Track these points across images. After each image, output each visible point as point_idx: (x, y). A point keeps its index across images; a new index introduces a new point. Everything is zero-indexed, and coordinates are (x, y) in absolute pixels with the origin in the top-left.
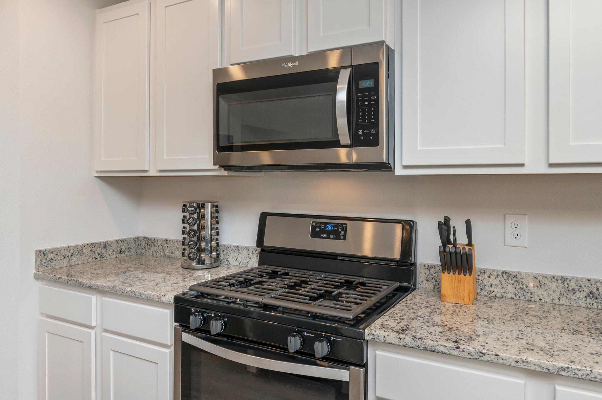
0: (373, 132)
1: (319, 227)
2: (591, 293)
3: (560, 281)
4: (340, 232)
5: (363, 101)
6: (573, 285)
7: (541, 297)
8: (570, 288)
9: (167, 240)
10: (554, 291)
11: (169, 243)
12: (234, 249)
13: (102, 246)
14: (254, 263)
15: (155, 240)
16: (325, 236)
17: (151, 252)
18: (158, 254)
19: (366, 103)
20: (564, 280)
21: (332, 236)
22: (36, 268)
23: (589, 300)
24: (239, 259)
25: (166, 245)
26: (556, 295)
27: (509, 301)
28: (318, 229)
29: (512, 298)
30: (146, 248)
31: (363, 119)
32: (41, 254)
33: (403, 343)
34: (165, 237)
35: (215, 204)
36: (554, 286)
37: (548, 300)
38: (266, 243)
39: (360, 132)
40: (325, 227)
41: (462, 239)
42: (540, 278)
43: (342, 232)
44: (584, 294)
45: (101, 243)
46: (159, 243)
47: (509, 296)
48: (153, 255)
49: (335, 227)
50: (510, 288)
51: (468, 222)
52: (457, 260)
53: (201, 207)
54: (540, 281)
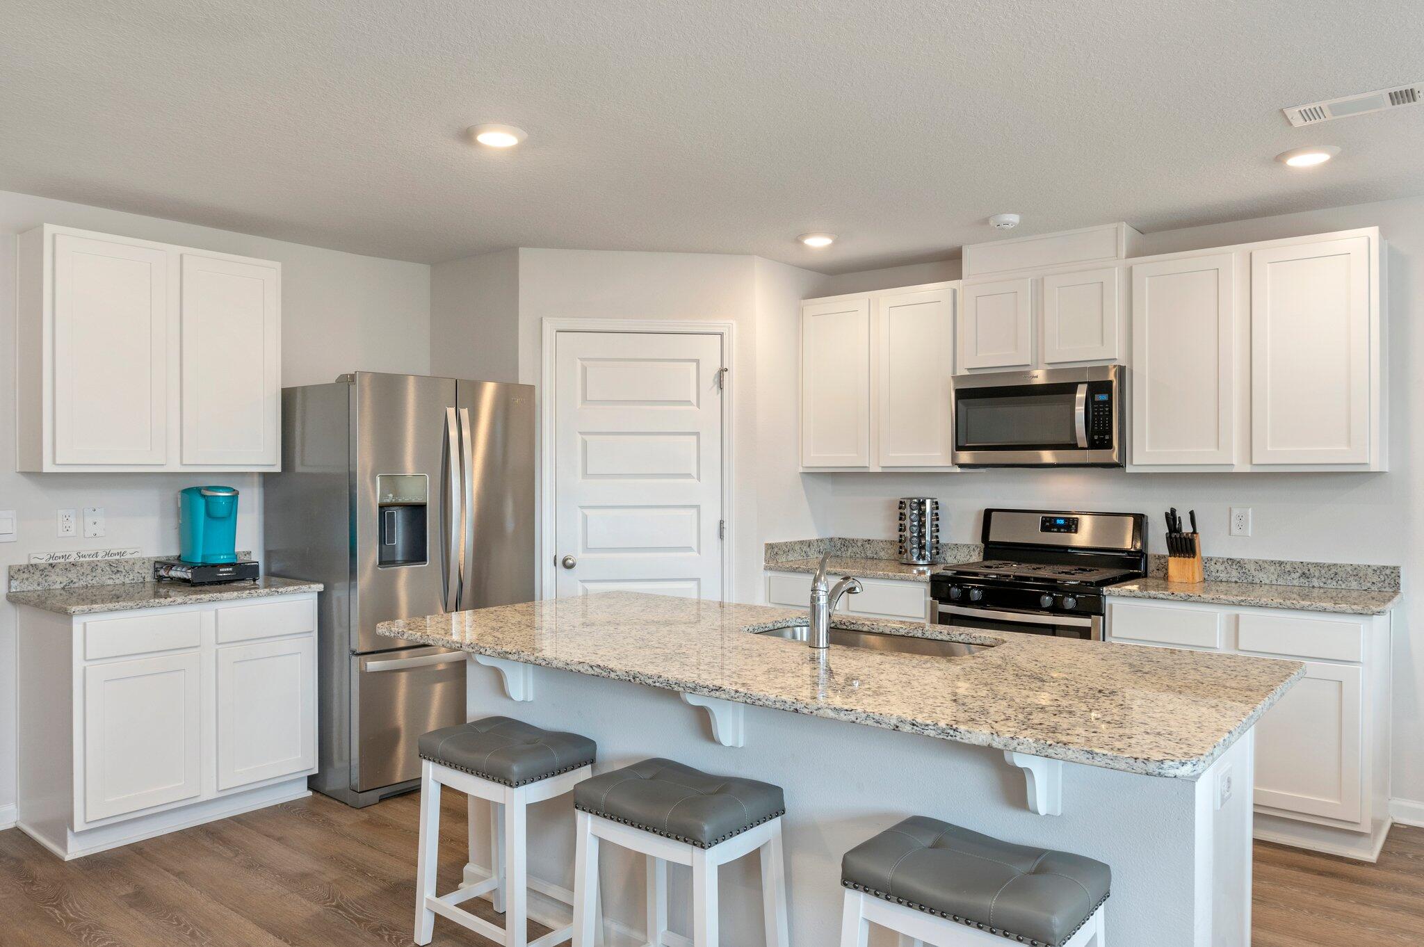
0: (1107, 437)
1: (1049, 521)
2: (1304, 573)
3: (1277, 565)
4: (1071, 526)
5: (1099, 412)
6: (1288, 568)
7: (1261, 579)
8: (1286, 570)
9: (869, 540)
10: (1273, 574)
11: (872, 544)
12: (952, 547)
13: (807, 544)
14: (976, 557)
15: (854, 541)
16: (1055, 530)
17: (849, 554)
18: (857, 555)
19: (1101, 413)
20: (1281, 563)
21: (1062, 530)
22: (766, 561)
23: (1302, 580)
24: (958, 557)
25: (868, 546)
26: (1274, 577)
27: (1233, 585)
28: (1048, 524)
29: (1236, 582)
30: (842, 550)
31: (1099, 427)
32: (770, 547)
33: (1133, 595)
34: (866, 538)
35: (935, 501)
36: (1272, 569)
37: (1268, 582)
38: (992, 538)
39: (1096, 437)
40: (1055, 521)
41: (1186, 528)
42: (1261, 563)
43: (1073, 526)
44: (1298, 575)
45: (806, 541)
46: (859, 544)
47: (1234, 580)
48: (851, 557)
49: (1065, 521)
50: (1234, 573)
51: (1192, 513)
52: (1182, 545)
53: (921, 503)
54: (1260, 565)
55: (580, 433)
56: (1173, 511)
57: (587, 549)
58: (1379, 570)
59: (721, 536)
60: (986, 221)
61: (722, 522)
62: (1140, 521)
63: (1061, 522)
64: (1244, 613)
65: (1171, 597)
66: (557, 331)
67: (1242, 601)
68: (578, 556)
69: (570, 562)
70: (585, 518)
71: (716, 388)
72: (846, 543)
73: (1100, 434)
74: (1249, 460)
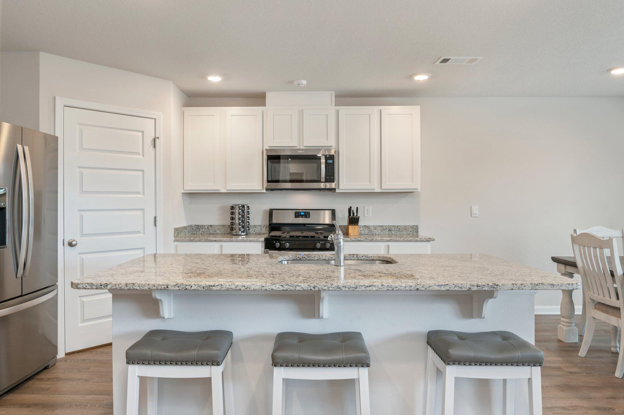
0: (332, 178)
1: (298, 213)
2: (389, 229)
3: (381, 227)
4: (307, 215)
5: (329, 167)
6: (385, 228)
7: (376, 233)
8: (384, 229)
9: (211, 225)
10: (379, 230)
11: (213, 227)
12: (253, 227)
15: (203, 226)
16: (301, 217)
17: (200, 232)
18: (205, 233)
19: (330, 168)
20: (382, 226)
21: (303, 217)
22: (174, 237)
23: (389, 232)
24: (256, 231)
25: (211, 228)
26: (380, 232)
28: (297, 215)
29: (367, 234)
30: (197, 230)
31: (329, 173)
32: (175, 230)
34: (209, 224)
35: (247, 206)
36: (379, 228)
37: (378, 233)
38: (273, 222)
39: (328, 178)
40: (300, 213)
42: (375, 226)
43: (308, 215)
44: (388, 230)
46: (206, 227)
47: (366, 233)
48: (202, 234)
49: (304, 213)
50: (367, 231)
51: (357, 208)
52: (354, 220)
53: (243, 206)
54: (375, 228)
55: (79, 167)
56: (351, 207)
57: (83, 235)
58: (412, 227)
59: (155, 225)
60: (292, 82)
61: (155, 218)
62: (333, 212)
63: (302, 214)
64: (391, 244)
65: (366, 240)
66: (64, 106)
67: (391, 239)
68: (78, 239)
69: (74, 243)
70: (82, 217)
71: (152, 147)
72: (198, 227)
73: (330, 177)
74: (380, 187)
